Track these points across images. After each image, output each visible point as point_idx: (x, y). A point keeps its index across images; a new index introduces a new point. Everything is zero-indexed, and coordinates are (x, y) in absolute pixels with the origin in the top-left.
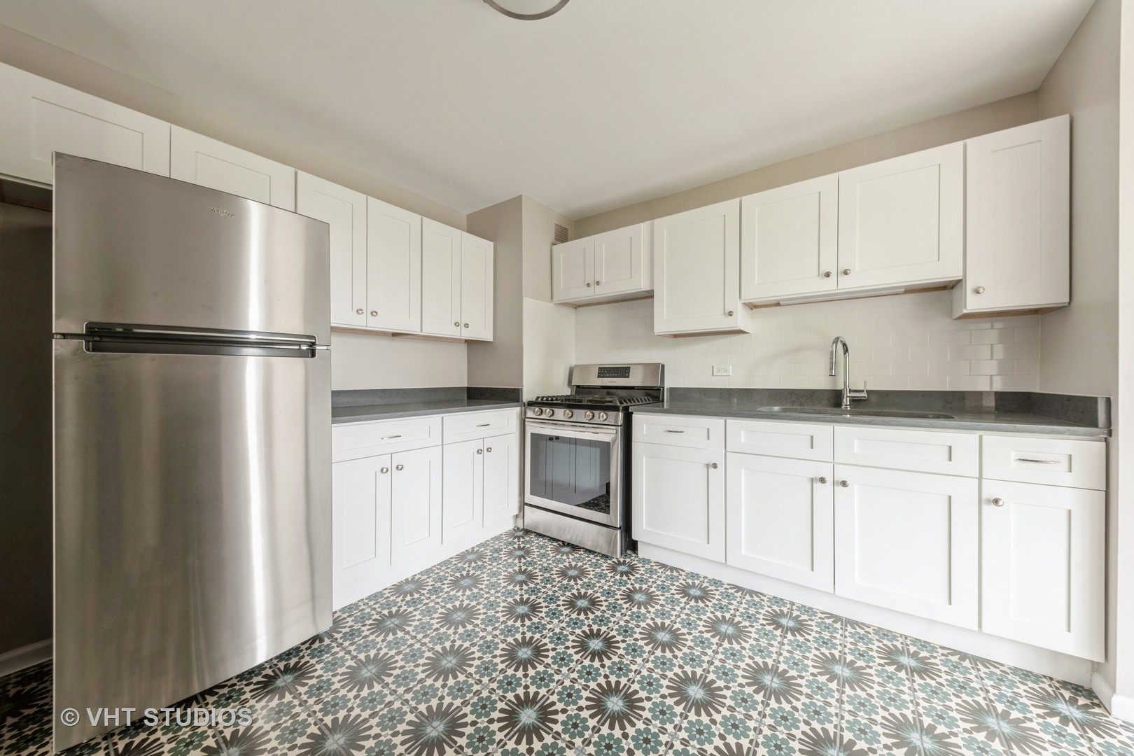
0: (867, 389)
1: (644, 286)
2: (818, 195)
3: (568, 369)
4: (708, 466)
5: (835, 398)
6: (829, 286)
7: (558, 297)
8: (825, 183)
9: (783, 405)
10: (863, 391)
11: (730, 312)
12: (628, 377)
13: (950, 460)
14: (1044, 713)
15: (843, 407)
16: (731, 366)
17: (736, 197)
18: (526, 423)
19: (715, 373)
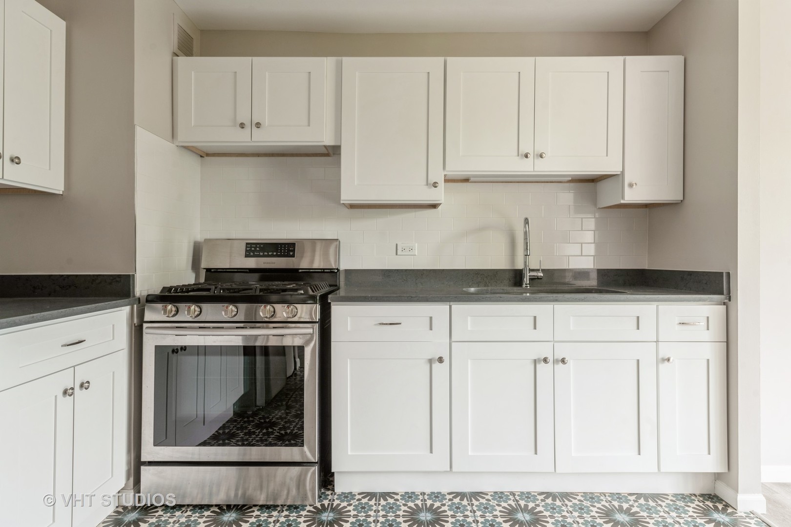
0: (542, 268)
1: (328, 140)
2: (518, 74)
3: (192, 245)
4: (431, 361)
5: (517, 277)
6: (526, 167)
7: (184, 137)
8: (525, 63)
9: (478, 287)
10: (538, 270)
11: (435, 183)
12: (293, 256)
13: (638, 329)
14: (704, 522)
15: (524, 286)
16: (416, 244)
17: (442, 56)
18: (145, 331)
19: (399, 252)
